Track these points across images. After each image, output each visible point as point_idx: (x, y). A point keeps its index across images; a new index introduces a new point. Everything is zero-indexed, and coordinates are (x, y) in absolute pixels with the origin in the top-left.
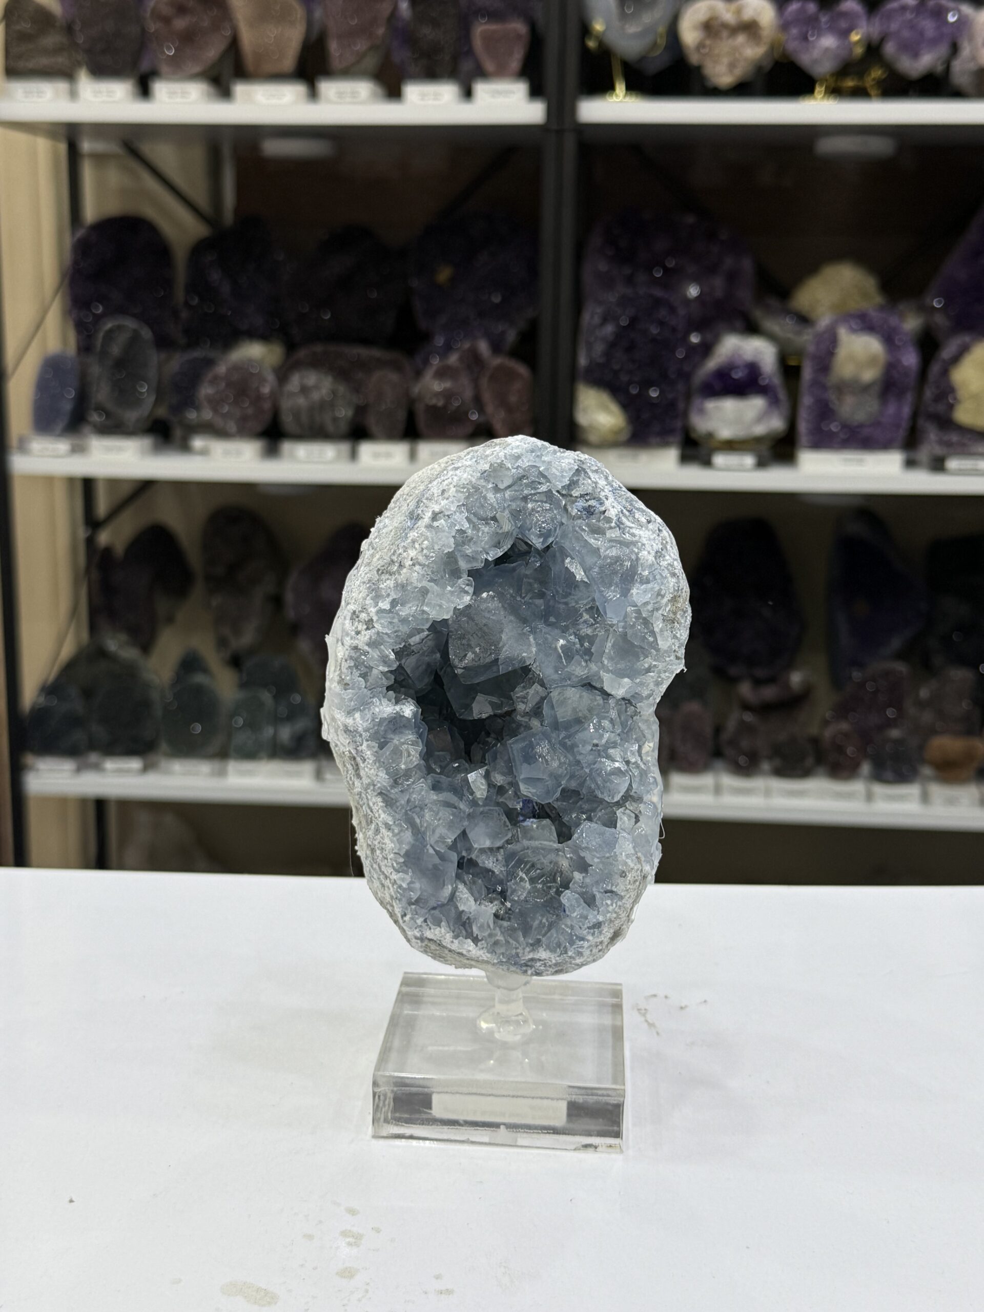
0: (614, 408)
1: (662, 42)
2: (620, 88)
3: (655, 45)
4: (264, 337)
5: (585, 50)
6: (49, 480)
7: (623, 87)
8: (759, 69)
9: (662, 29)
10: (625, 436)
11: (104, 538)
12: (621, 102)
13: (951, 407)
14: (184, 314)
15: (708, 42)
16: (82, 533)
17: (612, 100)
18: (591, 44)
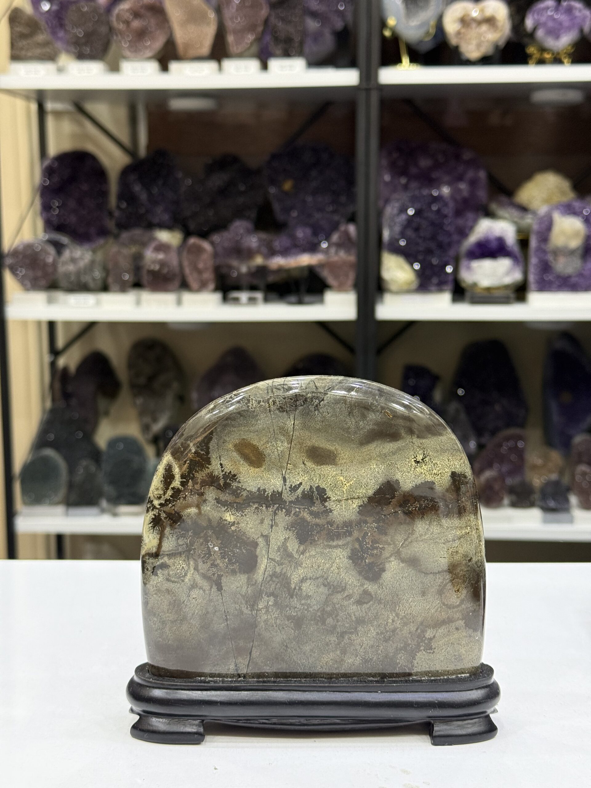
0: (407, 267)
1: (433, 31)
2: (406, 60)
3: (427, 33)
4: (169, 227)
5: (383, 38)
6: (25, 323)
7: (408, 60)
8: (497, 47)
9: (433, 23)
10: (415, 285)
11: (62, 362)
12: (406, 70)
14: (117, 214)
15: (463, 31)
16: (47, 358)
17: (401, 69)
18: (387, 33)
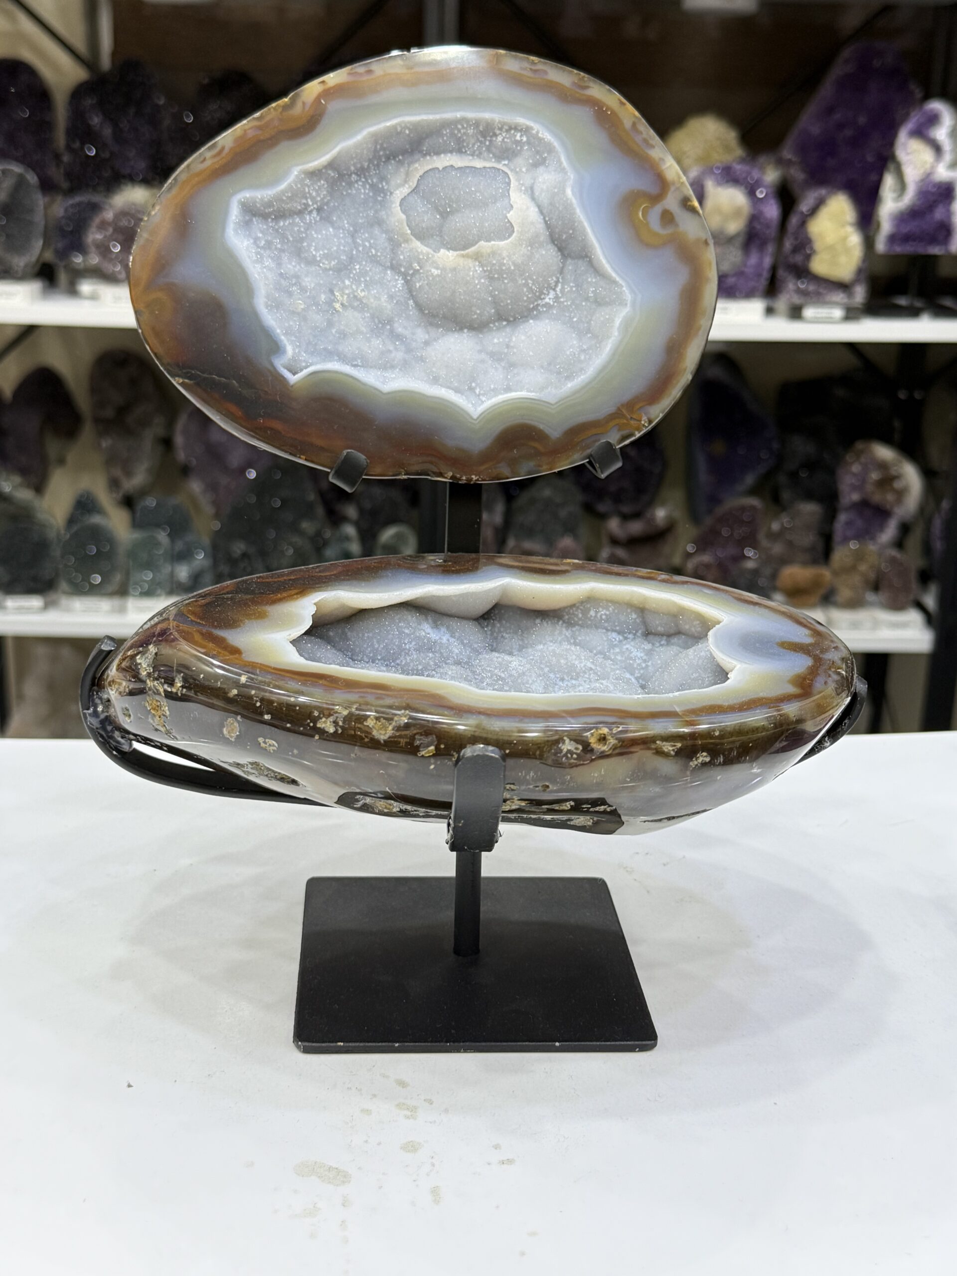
13: (808, 257)
14: (67, 157)
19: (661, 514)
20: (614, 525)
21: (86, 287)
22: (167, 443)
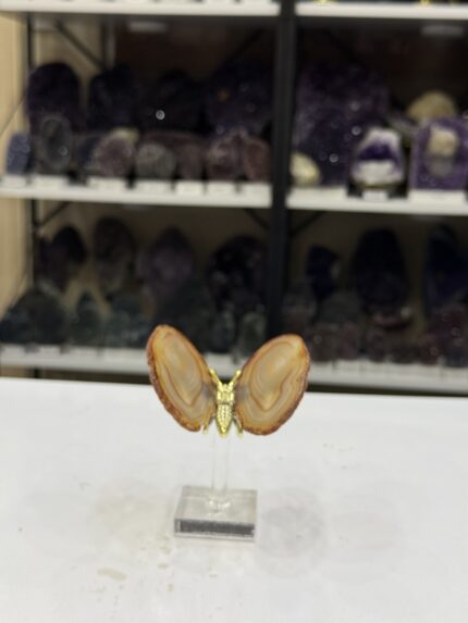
4: (127, 126)
10: (317, 181)
11: (42, 232)
12: (323, 5)
14: (87, 115)
16: (30, 229)
17: (319, 5)
19: (406, 312)
20: (379, 318)
21: (93, 181)
22: (131, 267)
